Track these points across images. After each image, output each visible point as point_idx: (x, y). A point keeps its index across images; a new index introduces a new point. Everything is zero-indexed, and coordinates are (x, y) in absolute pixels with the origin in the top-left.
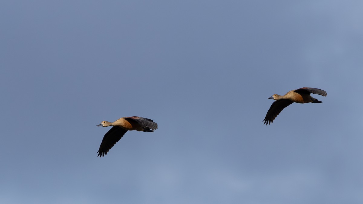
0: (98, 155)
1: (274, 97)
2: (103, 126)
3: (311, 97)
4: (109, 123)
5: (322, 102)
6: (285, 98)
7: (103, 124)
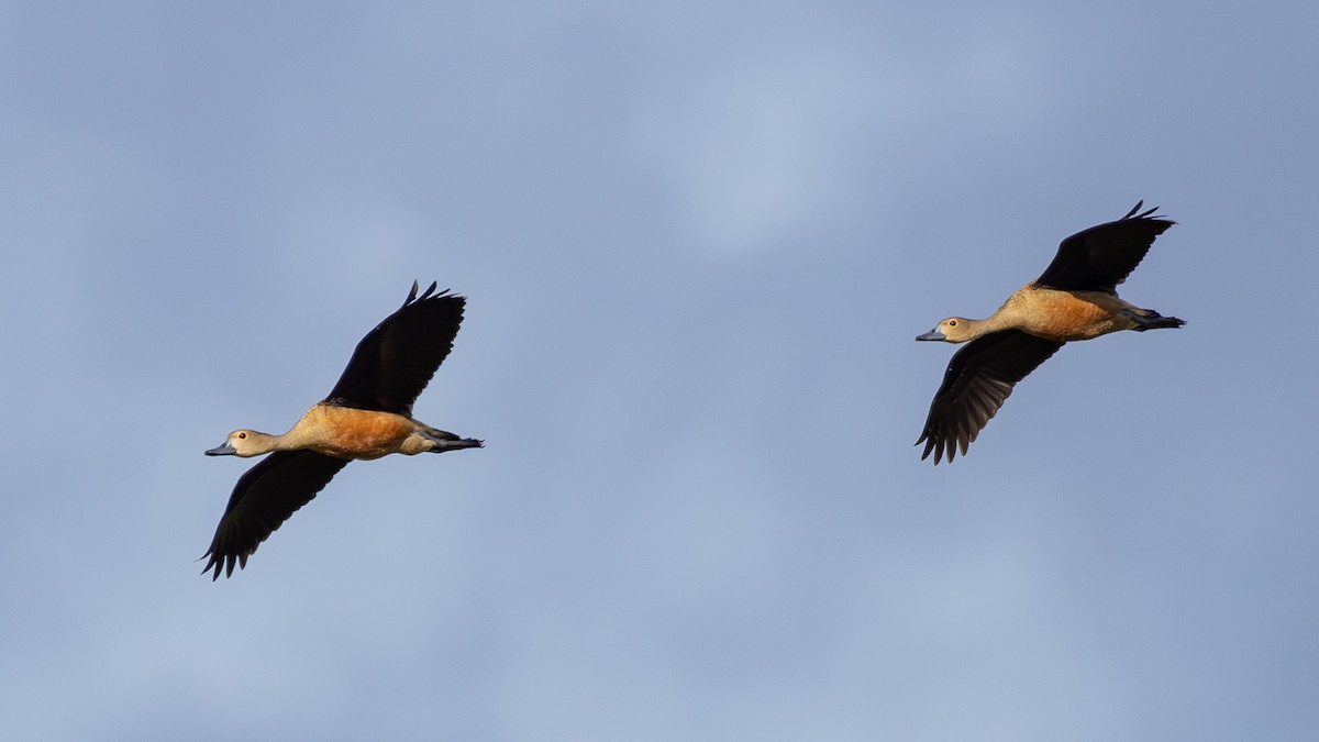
0: (206, 570)
1: (945, 330)
2: (234, 454)
3: (1121, 303)
4: (266, 438)
5: (1182, 323)
6: (1001, 328)
7: (236, 443)
